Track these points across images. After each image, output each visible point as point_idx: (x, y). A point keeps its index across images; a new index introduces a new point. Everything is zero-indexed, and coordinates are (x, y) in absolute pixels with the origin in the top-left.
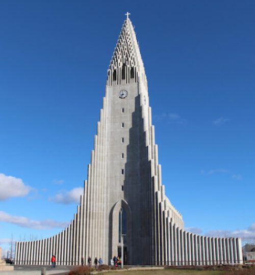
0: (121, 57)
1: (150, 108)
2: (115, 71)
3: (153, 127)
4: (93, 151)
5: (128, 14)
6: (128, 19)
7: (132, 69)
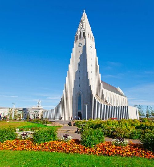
0: (79, 29)
1: (96, 49)
2: (77, 36)
3: (97, 58)
4: (68, 71)
5: (84, 10)
6: (84, 12)
7: (83, 33)
